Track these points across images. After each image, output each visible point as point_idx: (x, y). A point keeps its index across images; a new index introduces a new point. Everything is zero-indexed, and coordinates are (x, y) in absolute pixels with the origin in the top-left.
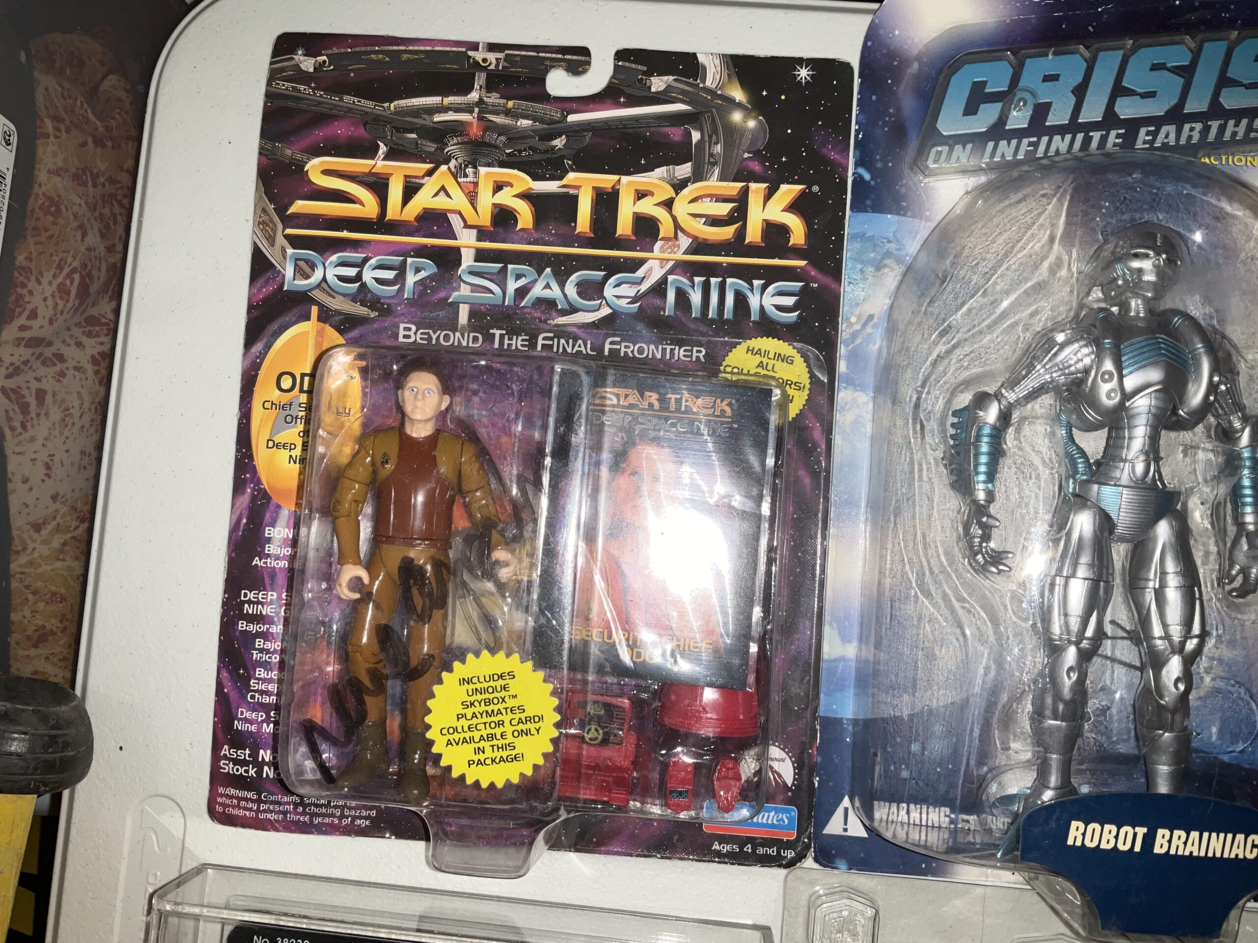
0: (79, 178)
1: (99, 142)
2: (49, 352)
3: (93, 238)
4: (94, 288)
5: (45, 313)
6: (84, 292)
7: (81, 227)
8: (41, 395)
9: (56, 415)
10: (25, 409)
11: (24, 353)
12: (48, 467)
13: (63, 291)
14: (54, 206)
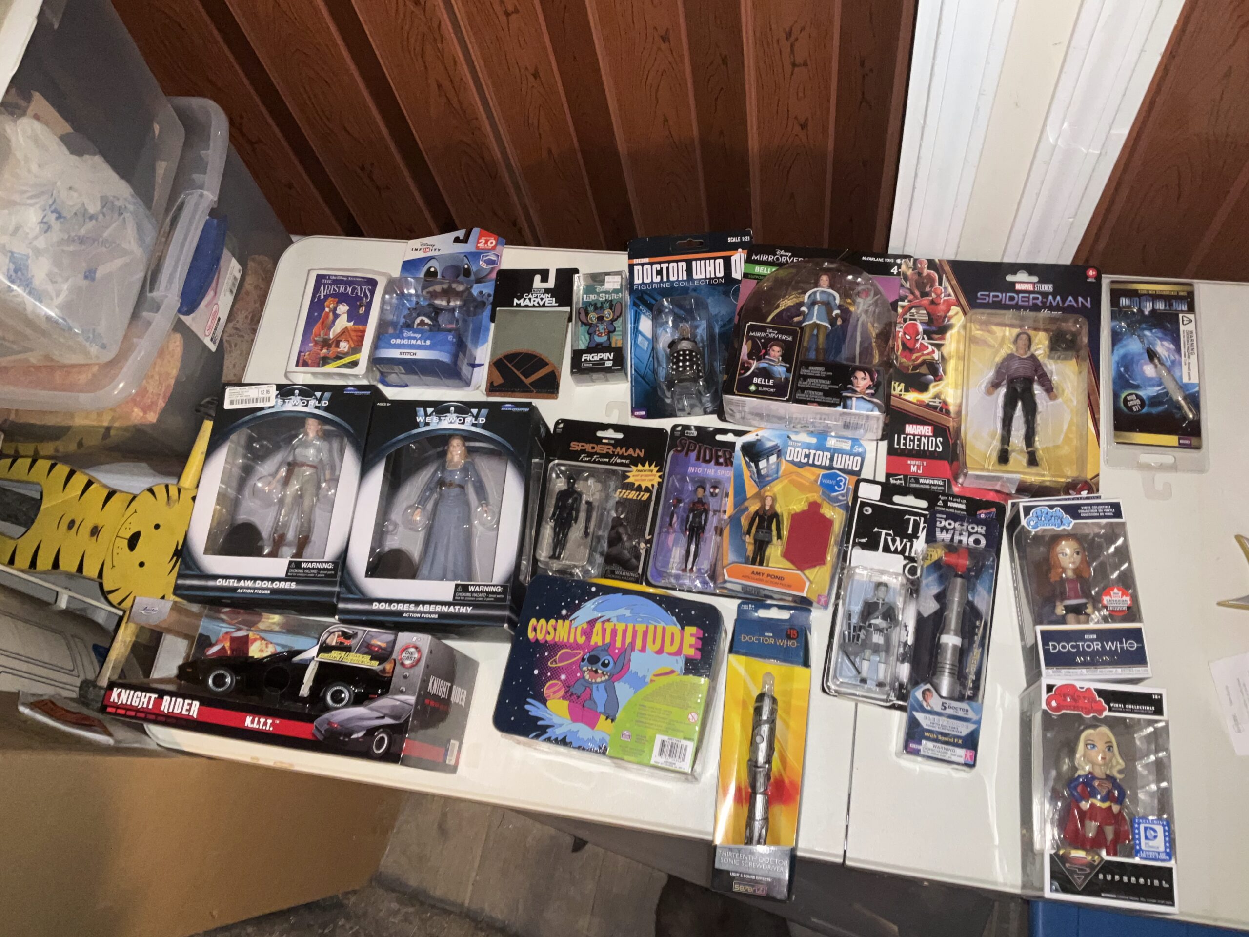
0: (256, 287)
1: (263, 279)
2: (240, 334)
3: (257, 305)
4: (255, 319)
5: (241, 321)
6: (252, 319)
7: (255, 303)
8: (236, 345)
9: (239, 352)
10: (231, 347)
11: (235, 331)
12: (234, 365)
13: (247, 317)
14: (247, 293)
